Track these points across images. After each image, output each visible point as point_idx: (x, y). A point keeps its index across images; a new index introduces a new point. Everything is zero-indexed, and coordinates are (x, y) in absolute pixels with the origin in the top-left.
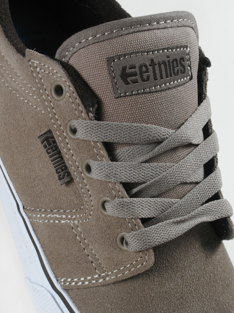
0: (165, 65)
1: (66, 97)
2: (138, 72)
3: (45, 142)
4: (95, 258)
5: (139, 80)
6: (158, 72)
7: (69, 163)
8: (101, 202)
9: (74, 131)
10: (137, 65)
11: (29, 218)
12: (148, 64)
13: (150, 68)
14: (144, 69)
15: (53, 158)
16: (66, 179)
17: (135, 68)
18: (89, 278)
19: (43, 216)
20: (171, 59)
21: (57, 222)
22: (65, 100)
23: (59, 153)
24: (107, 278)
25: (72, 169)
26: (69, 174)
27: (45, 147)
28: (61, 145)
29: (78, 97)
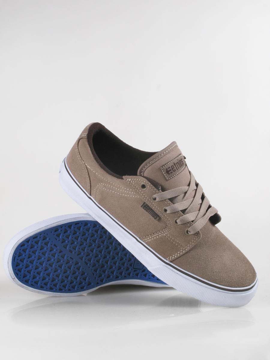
0: (178, 164)
1: (148, 188)
2: (171, 169)
3: (145, 208)
4: (179, 244)
5: (173, 171)
6: (177, 167)
7: (157, 212)
8: (174, 221)
9: (155, 199)
10: (170, 166)
11: (143, 241)
12: (173, 165)
13: (174, 166)
14: (173, 167)
15: (149, 212)
16: (158, 218)
17: (170, 168)
18: (179, 252)
19: (150, 237)
20: (179, 160)
21: (157, 237)
22: (148, 189)
23: (151, 209)
24: (186, 249)
25: (159, 213)
26: (158, 216)
27: (145, 209)
28: (151, 206)
29: (153, 186)
